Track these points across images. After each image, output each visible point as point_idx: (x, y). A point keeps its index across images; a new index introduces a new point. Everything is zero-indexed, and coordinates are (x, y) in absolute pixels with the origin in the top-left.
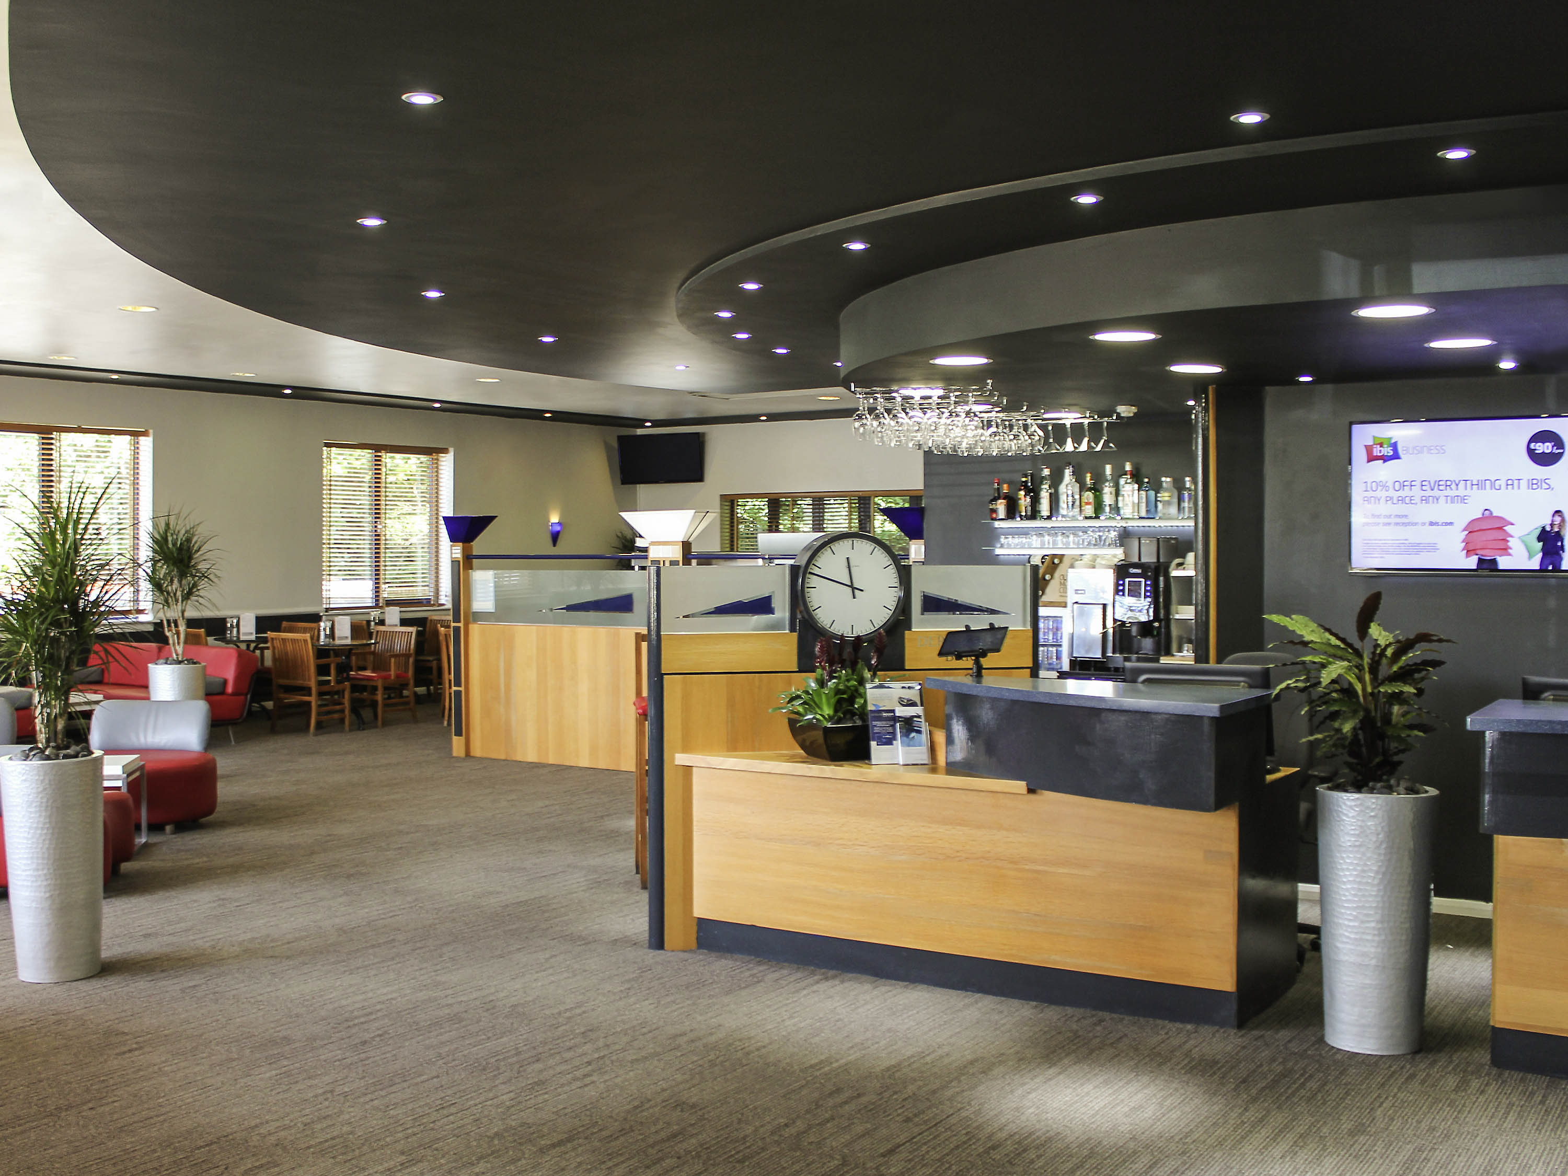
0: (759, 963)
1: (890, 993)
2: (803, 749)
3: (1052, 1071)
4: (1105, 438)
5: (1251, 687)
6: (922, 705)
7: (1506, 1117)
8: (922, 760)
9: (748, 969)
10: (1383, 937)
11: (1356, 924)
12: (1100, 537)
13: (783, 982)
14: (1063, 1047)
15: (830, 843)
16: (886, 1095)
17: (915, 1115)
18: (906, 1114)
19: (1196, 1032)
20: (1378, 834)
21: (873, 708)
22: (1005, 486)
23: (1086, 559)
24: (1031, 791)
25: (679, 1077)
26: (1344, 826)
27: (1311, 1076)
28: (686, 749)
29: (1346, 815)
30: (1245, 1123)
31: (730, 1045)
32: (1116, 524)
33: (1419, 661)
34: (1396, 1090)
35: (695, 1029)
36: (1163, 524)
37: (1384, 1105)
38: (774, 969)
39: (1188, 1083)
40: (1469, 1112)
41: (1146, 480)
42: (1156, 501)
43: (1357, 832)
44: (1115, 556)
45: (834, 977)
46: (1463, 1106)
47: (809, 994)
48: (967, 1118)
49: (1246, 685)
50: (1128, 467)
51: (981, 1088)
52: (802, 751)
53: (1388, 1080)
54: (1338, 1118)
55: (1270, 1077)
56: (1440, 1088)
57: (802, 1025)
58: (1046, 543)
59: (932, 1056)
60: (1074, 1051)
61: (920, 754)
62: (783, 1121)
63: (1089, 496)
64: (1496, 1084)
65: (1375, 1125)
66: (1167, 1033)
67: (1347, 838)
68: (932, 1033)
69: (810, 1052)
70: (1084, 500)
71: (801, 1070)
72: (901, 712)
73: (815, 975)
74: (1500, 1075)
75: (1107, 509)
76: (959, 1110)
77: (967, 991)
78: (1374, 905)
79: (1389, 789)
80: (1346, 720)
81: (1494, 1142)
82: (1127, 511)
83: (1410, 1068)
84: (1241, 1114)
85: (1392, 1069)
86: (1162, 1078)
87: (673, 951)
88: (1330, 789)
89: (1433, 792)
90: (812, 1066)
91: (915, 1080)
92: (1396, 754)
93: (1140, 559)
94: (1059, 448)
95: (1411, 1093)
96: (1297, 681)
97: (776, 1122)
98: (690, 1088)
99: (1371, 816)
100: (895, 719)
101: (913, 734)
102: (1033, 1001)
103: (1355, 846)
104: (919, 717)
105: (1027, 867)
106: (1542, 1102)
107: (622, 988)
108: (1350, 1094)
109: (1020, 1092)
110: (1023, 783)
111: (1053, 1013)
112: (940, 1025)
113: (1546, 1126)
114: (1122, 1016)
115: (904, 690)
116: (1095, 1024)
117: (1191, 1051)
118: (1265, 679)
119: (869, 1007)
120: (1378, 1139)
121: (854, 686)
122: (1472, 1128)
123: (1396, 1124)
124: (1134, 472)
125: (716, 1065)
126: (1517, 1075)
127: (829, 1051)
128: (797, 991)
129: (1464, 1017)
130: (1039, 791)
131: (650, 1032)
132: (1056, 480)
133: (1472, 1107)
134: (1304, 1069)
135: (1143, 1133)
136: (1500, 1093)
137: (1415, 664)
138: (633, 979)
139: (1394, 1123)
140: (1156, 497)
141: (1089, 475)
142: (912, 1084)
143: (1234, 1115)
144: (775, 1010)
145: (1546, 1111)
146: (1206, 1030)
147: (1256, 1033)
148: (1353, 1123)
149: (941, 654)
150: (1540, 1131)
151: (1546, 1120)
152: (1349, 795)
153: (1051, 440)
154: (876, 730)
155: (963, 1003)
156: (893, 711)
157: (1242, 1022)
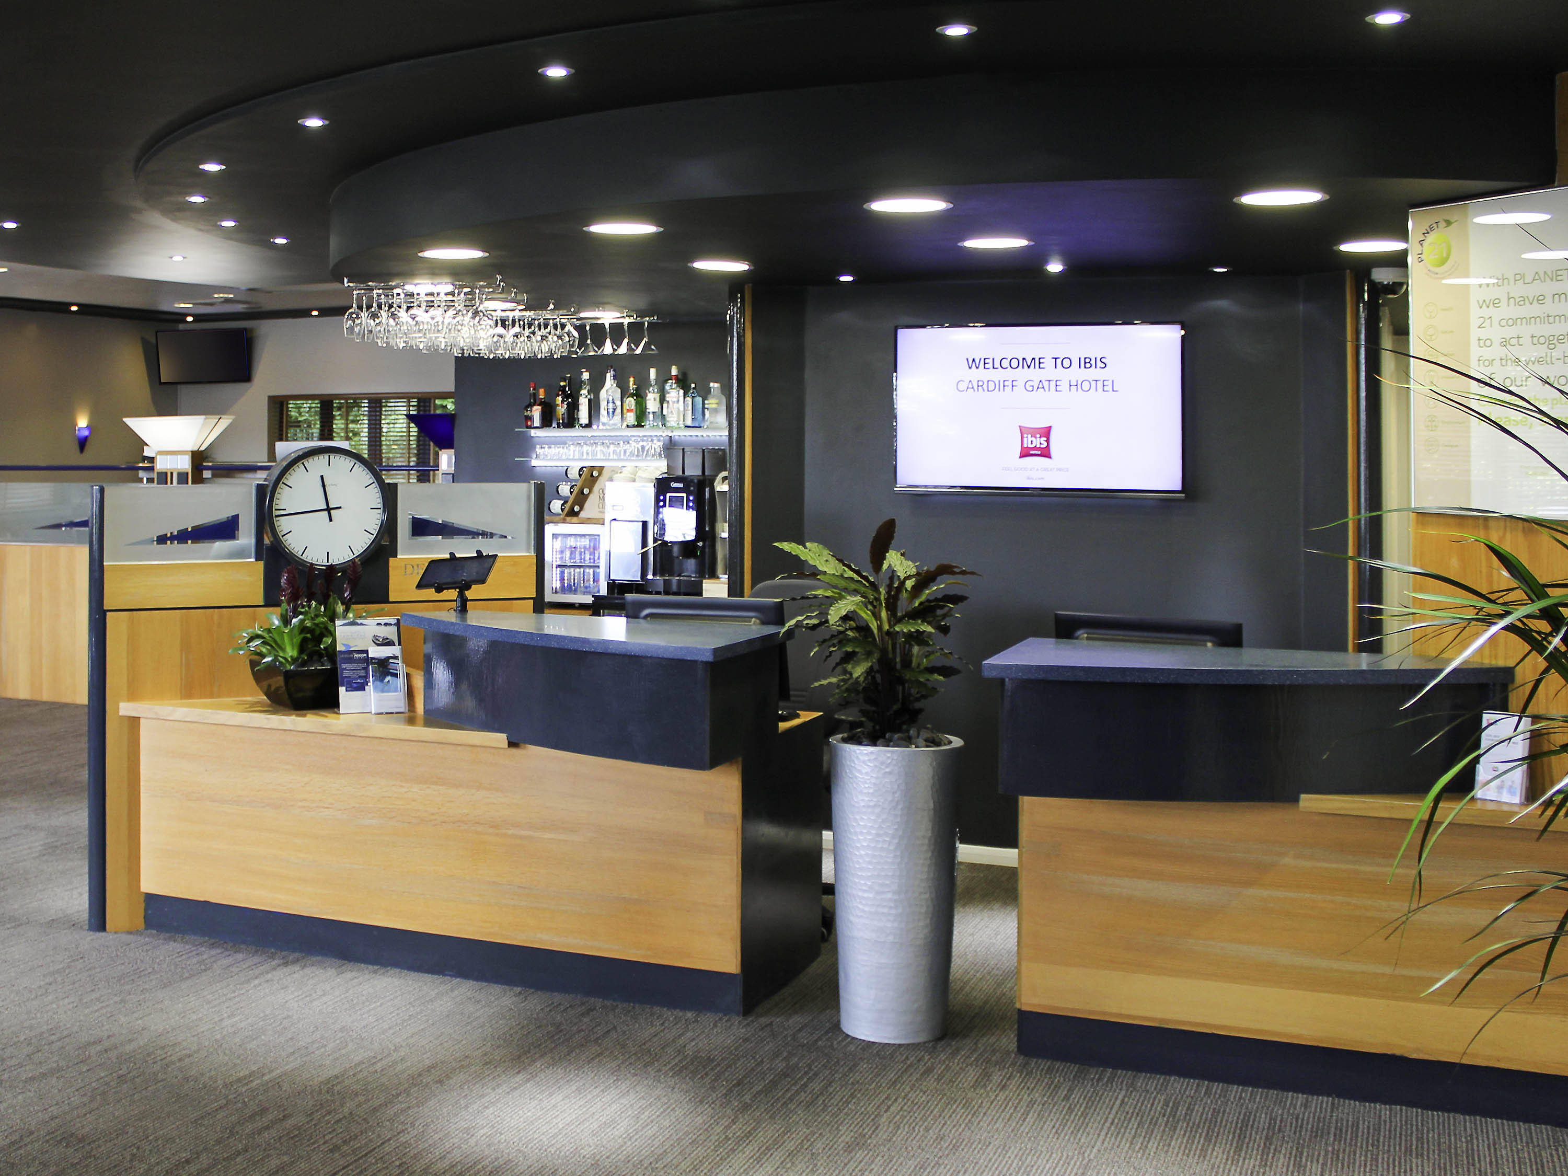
0: (213, 946)
1: (356, 981)
2: (266, 694)
3: (519, 1078)
4: (645, 339)
5: (763, 623)
6: (400, 644)
7: (1025, 1119)
8: (397, 707)
9: (197, 954)
10: (900, 910)
11: (871, 896)
12: (643, 447)
13: (234, 969)
14: (540, 1045)
15: (292, 806)
16: (317, 1116)
17: (345, 1142)
18: (334, 1141)
19: (697, 1021)
20: (894, 793)
21: (343, 649)
22: (542, 391)
23: (627, 472)
24: (512, 744)
25: (76, 1100)
26: (857, 784)
27: (816, 1075)
28: (133, 696)
29: (860, 771)
30: (729, 1139)
31: (149, 1055)
32: (661, 434)
33: (940, 596)
34: (908, 1089)
35: (113, 1035)
36: (711, 433)
37: (892, 1109)
38: (227, 953)
39: (674, 1088)
40: (985, 1114)
41: (693, 386)
42: (704, 408)
43: (871, 791)
44: (657, 469)
45: (296, 961)
46: (979, 1107)
47: (260, 984)
48: (407, 1144)
49: (758, 621)
50: (674, 371)
51: (431, 1103)
52: (265, 698)
53: (901, 1076)
54: (837, 1128)
55: (769, 1077)
56: (958, 1085)
57: (242, 1025)
58: (585, 454)
59: (384, 1062)
60: (551, 1050)
61: (395, 699)
62: (184, 1155)
63: (631, 402)
64: (1021, 1075)
65: (877, 1135)
66: (662, 1024)
67: (860, 797)
68: (391, 1031)
69: (242, 1060)
70: (626, 407)
71: (225, 1085)
72: (376, 652)
73: (274, 960)
74: (1026, 1065)
75: (651, 416)
76: (399, 1133)
77: (444, 975)
78: (890, 874)
79: (908, 741)
80: (858, 663)
81: (1007, 1152)
82: (672, 420)
83: (929, 1059)
84: (728, 1127)
85: (909, 1062)
86: (645, 1082)
87: (116, 933)
88: (845, 740)
89: (957, 742)
90: (239, 1080)
91: (356, 1095)
92: (918, 700)
93: (684, 472)
94: (597, 349)
95: (924, 1093)
96: (808, 617)
97: (177, 1158)
98: (85, 1115)
99: (886, 772)
100: (368, 661)
101: (388, 678)
102: (518, 986)
103: (869, 807)
104: (396, 658)
105: (510, 832)
106: (1067, 1098)
107: (42, 983)
108: (856, 1096)
109: (475, 1107)
110: (504, 736)
111: (536, 1002)
112: (404, 1021)
113: (1066, 1128)
114: (615, 1004)
115: (379, 627)
116: (583, 1015)
117: (685, 1046)
118: (777, 615)
119: (325, 999)
120: (878, 1155)
121: (322, 623)
122: (985, 1134)
123: (903, 1132)
124: (680, 377)
125: (126, 1082)
126: (1045, 1064)
127: (265, 1058)
128: (248, 981)
129: (999, 992)
130: (522, 745)
131: (59, 1040)
132: (597, 385)
133: (989, 1108)
134: (809, 1066)
135: (608, 1157)
136: (1022, 1089)
137: (936, 600)
138: (58, 971)
139: (899, 1132)
140: (703, 404)
141: (632, 379)
142: (352, 1100)
143: (719, 1129)
144: (215, 1006)
145: (1069, 1108)
146: (708, 1018)
147: (764, 1020)
148: (852, 1134)
149: (420, 586)
150: (1059, 1135)
151: (1068, 1121)
152: (862, 748)
153: (589, 342)
154: (346, 673)
155: (437, 991)
156: (367, 652)
157: (749, 1006)
